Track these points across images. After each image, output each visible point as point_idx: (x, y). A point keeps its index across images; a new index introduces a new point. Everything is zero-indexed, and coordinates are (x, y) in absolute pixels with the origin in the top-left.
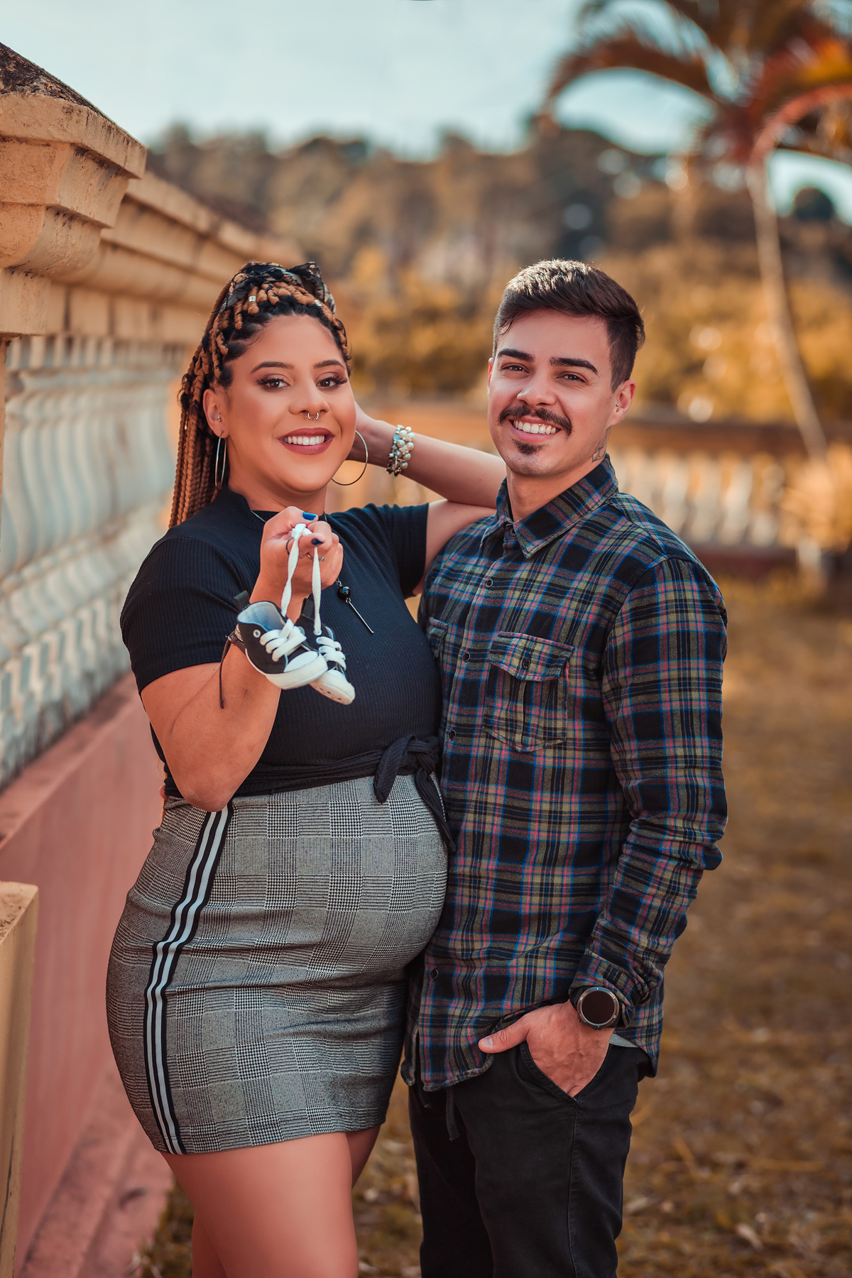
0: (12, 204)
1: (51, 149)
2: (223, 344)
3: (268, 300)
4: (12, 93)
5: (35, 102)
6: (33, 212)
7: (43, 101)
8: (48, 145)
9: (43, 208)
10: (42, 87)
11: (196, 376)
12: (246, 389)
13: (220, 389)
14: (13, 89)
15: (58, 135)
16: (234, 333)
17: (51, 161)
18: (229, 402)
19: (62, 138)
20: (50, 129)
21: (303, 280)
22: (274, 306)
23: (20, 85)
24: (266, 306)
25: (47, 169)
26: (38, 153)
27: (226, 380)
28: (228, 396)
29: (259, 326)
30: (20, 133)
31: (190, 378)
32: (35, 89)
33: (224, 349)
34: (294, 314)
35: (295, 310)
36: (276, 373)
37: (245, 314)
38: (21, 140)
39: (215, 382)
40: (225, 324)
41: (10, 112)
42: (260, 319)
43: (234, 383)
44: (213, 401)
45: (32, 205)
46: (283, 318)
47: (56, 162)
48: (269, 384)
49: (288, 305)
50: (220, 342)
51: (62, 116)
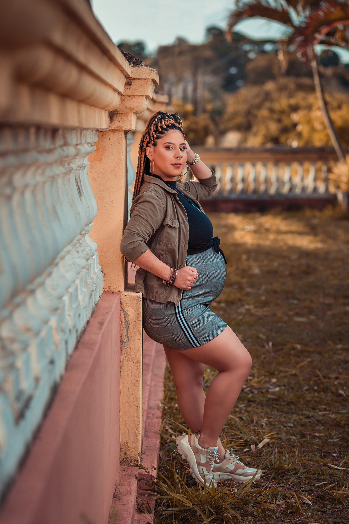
0: (136, 96)
1: (146, 81)
2: (155, 135)
3: (168, 124)
4: (136, 67)
5: (142, 69)
6: (142, 97)
7: (144, 68)
8: (145, 80)
9: (144, 96)
10: (143, 65)
11: (144, 141)
12: (161, 148)
13: (152, 147)
14: (136, 66)
15: (148, 77)
16: (158, 132)
17: (146, 84)
18: (155, 151)
19: (149, 78)
20: (146, 76)
21: (174, 118)
22: (170, 126)
23: (137, 65)
24: (167, 126)
25: (145, 86)
26: (143, 82)
27: (155, 145)
28: (155, 149)
29: (166, 132)
30: (138, 77)
31: (142, 142)
32: (142, 66)
33: (155, 136)
34: (175, 129)
35: (175, 128)
36: (170, 145)
37: (161, 127)
38: (138, 79)
39: (151, 144)
40: (155, 129)
41: (136, 72)
42: (166, 129)
43: (157, 146)
44: (149, 150)
45: (141, 96)
46: (172, 130)
47: (148, 84)
48: (168, 148)
49: (173, 127)
50: (154, 134)
51: (149, 72)
